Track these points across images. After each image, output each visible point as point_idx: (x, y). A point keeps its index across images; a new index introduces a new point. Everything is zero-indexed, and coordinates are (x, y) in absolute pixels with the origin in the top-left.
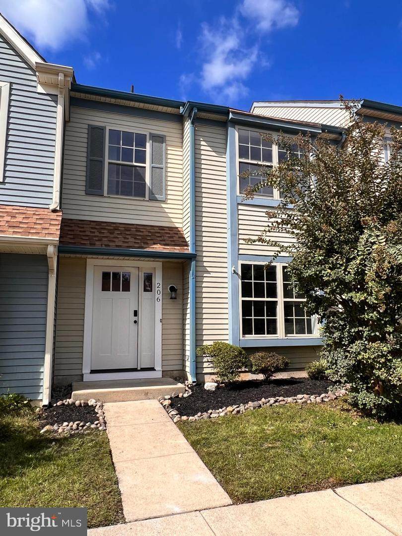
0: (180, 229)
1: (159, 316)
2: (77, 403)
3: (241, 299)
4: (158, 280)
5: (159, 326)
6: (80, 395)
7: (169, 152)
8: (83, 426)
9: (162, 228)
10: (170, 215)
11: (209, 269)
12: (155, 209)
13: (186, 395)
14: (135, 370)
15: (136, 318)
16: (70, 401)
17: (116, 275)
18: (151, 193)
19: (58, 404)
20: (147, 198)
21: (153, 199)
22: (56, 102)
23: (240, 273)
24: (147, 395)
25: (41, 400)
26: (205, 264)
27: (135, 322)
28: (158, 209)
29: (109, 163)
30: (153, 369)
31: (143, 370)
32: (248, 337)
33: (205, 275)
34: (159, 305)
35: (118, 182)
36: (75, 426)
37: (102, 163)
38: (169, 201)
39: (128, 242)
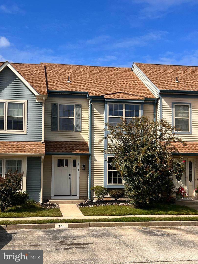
0: (87, 143)
1: (78, 176)
2: (51, 203)
3: (108, 170)
4: (78, 162)
5: (78, 180)
6: (51, 201)
7: (83, 111)
8: (53, 207)
9: (80, 142)
10: (83, 137)
11: (96, 159)
12: (77, 135)
13: (85, 203)
14: (70, 196)
15: (70, 177)
16: (48, 203)
17: (63, 160)
18: (76, 129)
19: (45, 203)
20: (74, 131)
21: (76, 131)
22: (42, 105)
23: (108, 161)
24: (72, 203)
25: (40, 202)
26: (95, 157)
27: (70, 178)
28: (78, 135)
29: (60, 118)
30: (76, 196)
31: (72, 196)
32: (110, 184)
33: (95, 161)
34: (78, 172)
35: (63, 125)
36: (51, 207)
37: (57, 118)
38: (83, 131)
39: (66, 149)
